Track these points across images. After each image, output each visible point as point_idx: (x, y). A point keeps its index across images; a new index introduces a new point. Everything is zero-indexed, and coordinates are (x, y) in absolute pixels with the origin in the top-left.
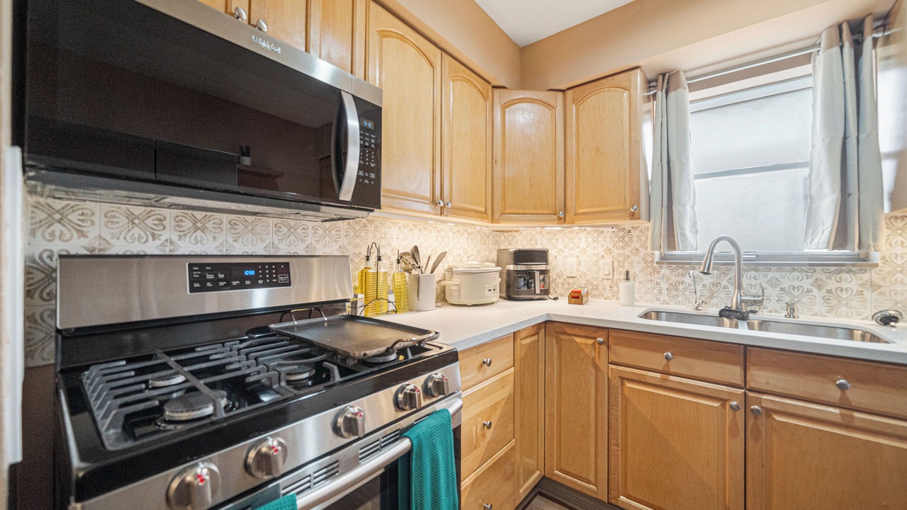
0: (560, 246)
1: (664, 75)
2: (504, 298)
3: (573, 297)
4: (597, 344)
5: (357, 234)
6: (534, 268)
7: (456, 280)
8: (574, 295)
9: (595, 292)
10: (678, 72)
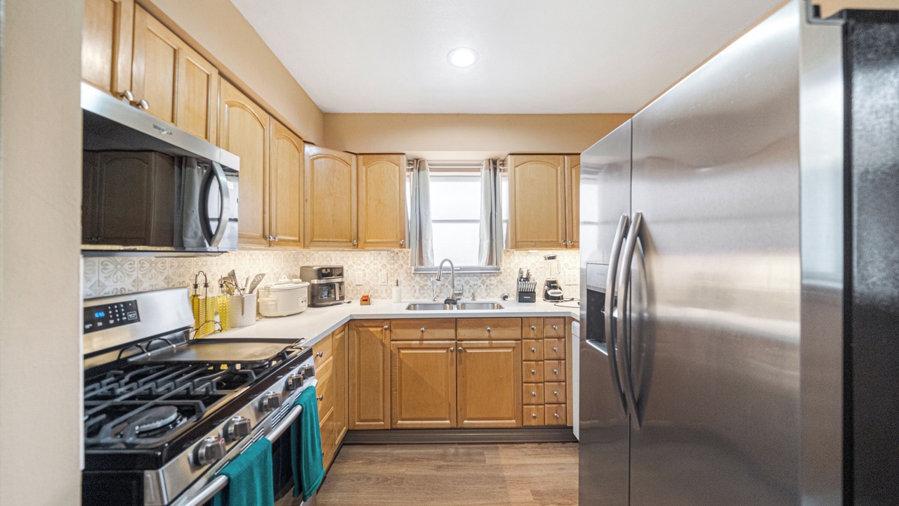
0: (350, 262)
1: (417, 160)
2: (311, 307)
3: (363, 301)
4: (384, 331)
5: (181, 264)
6: (334, 281)
7: (273, 297)
8: (364, 299)
9: (376, 295)
10: (424, 161)
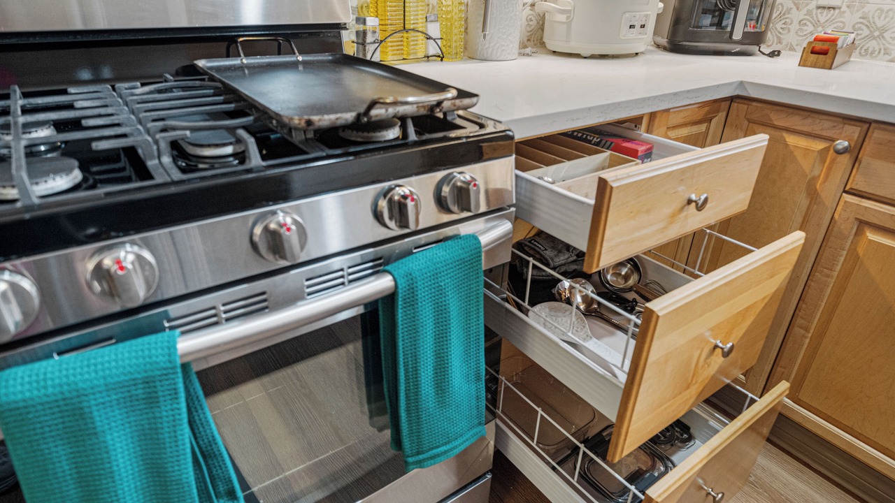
2: (665, 49)
3: (813, 52)
4: (832, 151)
7: (566, 1)
8: (819, 46)
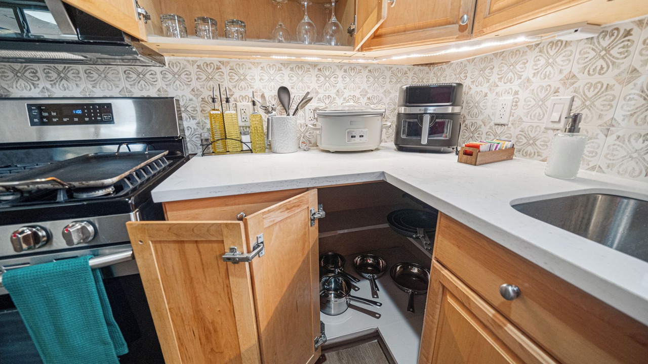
5: (210, 77)
7: (318, 124)
